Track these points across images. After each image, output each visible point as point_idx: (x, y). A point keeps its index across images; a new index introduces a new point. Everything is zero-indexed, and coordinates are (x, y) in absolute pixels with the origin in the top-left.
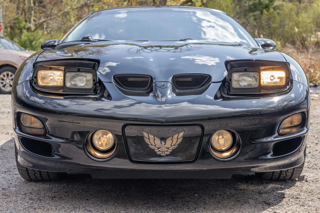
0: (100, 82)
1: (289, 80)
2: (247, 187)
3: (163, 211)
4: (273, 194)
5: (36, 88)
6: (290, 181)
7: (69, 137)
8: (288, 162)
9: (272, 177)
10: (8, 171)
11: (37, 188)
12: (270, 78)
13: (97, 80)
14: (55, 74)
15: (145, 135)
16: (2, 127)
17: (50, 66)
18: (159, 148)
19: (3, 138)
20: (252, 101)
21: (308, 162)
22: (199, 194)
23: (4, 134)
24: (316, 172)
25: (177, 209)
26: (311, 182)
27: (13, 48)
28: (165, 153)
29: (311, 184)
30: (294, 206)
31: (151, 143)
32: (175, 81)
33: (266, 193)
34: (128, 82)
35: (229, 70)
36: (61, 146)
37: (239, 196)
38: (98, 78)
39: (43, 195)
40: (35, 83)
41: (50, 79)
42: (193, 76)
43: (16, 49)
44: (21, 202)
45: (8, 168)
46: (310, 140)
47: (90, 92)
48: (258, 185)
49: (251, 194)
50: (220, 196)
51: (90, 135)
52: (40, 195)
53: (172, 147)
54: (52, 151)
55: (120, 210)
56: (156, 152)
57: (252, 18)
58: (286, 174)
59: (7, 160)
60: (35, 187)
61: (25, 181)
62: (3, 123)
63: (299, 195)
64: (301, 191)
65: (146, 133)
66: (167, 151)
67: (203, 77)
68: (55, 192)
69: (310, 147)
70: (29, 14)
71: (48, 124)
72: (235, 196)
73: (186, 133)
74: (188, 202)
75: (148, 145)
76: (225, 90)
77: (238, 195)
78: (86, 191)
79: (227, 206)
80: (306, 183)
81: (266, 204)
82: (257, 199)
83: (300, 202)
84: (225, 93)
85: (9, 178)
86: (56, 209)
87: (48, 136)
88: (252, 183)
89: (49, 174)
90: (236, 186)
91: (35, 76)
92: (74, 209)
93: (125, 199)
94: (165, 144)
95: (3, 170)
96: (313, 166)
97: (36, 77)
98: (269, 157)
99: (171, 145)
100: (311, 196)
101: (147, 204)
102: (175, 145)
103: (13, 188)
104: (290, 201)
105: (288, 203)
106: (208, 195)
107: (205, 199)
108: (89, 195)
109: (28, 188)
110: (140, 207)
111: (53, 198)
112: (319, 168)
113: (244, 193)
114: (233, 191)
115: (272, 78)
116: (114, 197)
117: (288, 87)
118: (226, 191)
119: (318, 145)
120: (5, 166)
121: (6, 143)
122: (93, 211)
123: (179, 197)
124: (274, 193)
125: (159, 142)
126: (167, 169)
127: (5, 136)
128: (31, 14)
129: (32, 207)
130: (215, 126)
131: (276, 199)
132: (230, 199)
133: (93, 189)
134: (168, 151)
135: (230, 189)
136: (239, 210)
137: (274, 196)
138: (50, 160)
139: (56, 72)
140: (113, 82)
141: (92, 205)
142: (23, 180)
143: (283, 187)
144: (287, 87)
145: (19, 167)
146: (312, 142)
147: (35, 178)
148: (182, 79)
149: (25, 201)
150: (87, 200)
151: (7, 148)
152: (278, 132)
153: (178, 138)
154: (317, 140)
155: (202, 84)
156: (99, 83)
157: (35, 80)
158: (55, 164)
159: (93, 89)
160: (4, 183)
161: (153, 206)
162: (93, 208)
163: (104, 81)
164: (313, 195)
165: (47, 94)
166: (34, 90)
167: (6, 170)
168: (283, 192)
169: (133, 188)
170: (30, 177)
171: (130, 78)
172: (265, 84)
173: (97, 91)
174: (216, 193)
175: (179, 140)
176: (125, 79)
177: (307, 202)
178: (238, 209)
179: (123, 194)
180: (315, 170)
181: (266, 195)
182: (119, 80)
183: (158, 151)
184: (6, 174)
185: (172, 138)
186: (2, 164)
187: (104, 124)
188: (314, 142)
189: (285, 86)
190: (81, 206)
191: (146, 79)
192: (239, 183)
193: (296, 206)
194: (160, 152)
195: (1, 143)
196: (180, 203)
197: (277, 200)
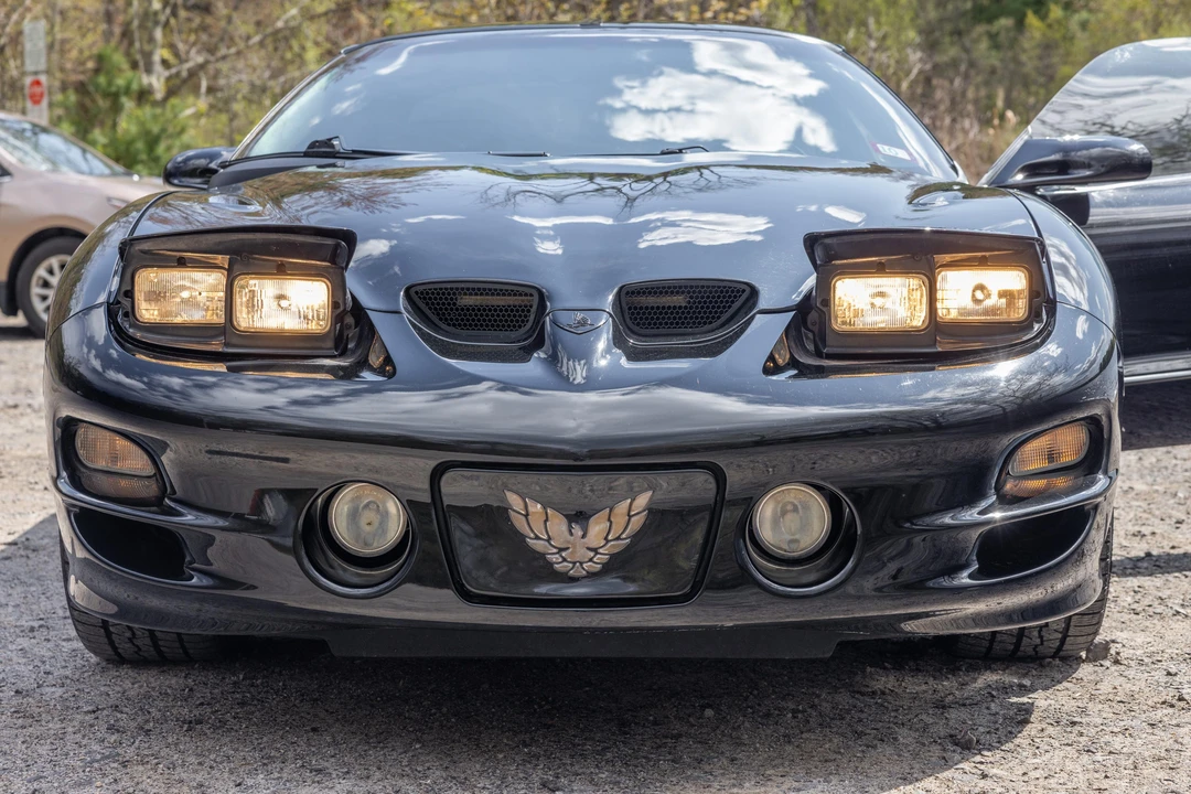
0: (358, 311)
1: (1043, 301)
2: (896, 684)
3: (581, 771)
4: (988, 708)
5: (131, 330)
6: (1057, 662)
7: (245, 509)
8: (1040, 596)
9: (990, 648)
10: (41, 626)
11: (141, 687)
12: (973, 296)
13: (345, 304)
14: (195, 282)
15: (514, 500)
16: (32, 464)
17: (178, 254)
18: (561, 550)
19: (34, 506)
20: (899, 382)
21: (1135, 592)
22: (718, 711)
23: (38, 490)
24: (1159, 627)
25: (635, 762)
26: (1133, 663)
27: (84, 167)
28: (584, 565)
29: (1131, 673)
30: (1057, 752)
31: (532, 531)
32: (625, 307)
33: (964, 705)
34: (457, 310)
35: (820, 265)
36: (218, 542)
37: (863, 716)
38: (349, 295)
39: (158, 715)
40: (126, 315)
41: (178, 300)
42: (692, 287)
43: (97, 171)
44: (78, 740)
45: (42, 616)
46: (1158, 509)
47: (323, 345)
48: (938, 674)
49: (910, 708)
50: (794, 717)
51: (320, 500)
52: (149, 712)
53: (609, 544)
54: (184, 557)
55: (429, 769)
56: (551, 564)
57: (984, 45)
58: (1041, 637)
59: (42, 586)
60: (132, 683)
61: (98, 664)
62: (38, 448)
63: (1083, 711)
64: (1092, 698)
65: (515, 496)
66: (591, 560)
67: (727, 292)
68: (202, 704)
69: (1154, 533)
70: (146, 37)
71: (171, 461)
72: (848, 717)
73: (659, 497)
74: (679, 736)
75: (523, 537)
76: (807, 338)
77: (862, 711)
78: (316, 700)
79: (815, 754)
80: (1113, 668)
81: (957, 745)
82: (926, 728)
83: (1081, 739)
84: (807, 352)
85: (43, 651)
86: (200, 764)
87: (172, 504)
88: (917, 669)
89: (185, 637)
90: (858, 678)
91: (126, 287)
92: (265, 764)
93: (452, 727)
94: (584, 536)
95: (24, 623)
96: (1150, 606)
97: (129, 294)
98: (964, 581)
99: (606, 538)
100: (1125, 718)
101: (526, 746)
102: (618, 538)
103: (53, 689)
104: (1046, 733)
105: (1036, 740)
106: (753, 713)
107: (739, 726)
108: (322, 714)
109: (107, 689)
110: (501, 756)
111: (191, 725)
112: (1170, 614)
113: (882, 705)
114: (844, 699)
115: (979, 295)
116: (410, 719)
117: (1037, 327)
118: (818, 696)
119: (1183, 526)
120: (34, 607)
121: (42, 522)
122: (330, 771)
123: (647, 720)
124: (993, 705)
125: (564, 527)
126: (594, 624)
127: (42, 499)
128: (151, 40)
129: (113, 757)
130: (774, 467)
131: (997, 726)
132: (830, 727)
133: (340, 693)
134: (595, 560)
135: (836, 689)
136: (857, 767)
137: (989, 717)
138: (180, 592)
139: (198, 275)
140: (403, 310)
141: (331, 751)
142: (94, 659)
143: (1027, 682)
144: (1033, 328)
145: (76, 613)
146: (1164, 517)
147: (136, 652)
148: (651, 301)
149: (91, 736)
150: (314, 730)
151: (46, 541)
152: (998, 489)
153: (633, 513)
154: (1181, 507)
155: (724, 317)
156: (353, 315)
157: (126, 302)
158: (197, 606)
159: (332, 334)
160: (25, 670)
161: (549, 753)
162: (333, 760)
163: (372, 305)
164: (1133, 713)
165: (167, 354)
166: (122, 338)
167: (36, 624)
168: (1025, 700)
169: (486, 686)
170: (115, 649)
171: (465, 294)
172: (953, 315)
173: (347, 345)
174: (783, 704)
175: (633, 519)
176: (446, 299)
177: (1108, 738)
178: (852, 764)
179: (445, 710)
180: (1156, 621)
181: (963, 714)
182: (427, 304)
183: (560, 560)
184: (34, 638)
185: (611, 511)
186: (22, 600)
187: (374, 463)
188: (1170, 517)
189: (1024, 326)
190: (290, 755)
191: (523, 298)
192: (869, 669)
193: (1062, 754)
194: (565, 564)
195: (27, 523)
196: (648, 743)
197: (997, 729)
